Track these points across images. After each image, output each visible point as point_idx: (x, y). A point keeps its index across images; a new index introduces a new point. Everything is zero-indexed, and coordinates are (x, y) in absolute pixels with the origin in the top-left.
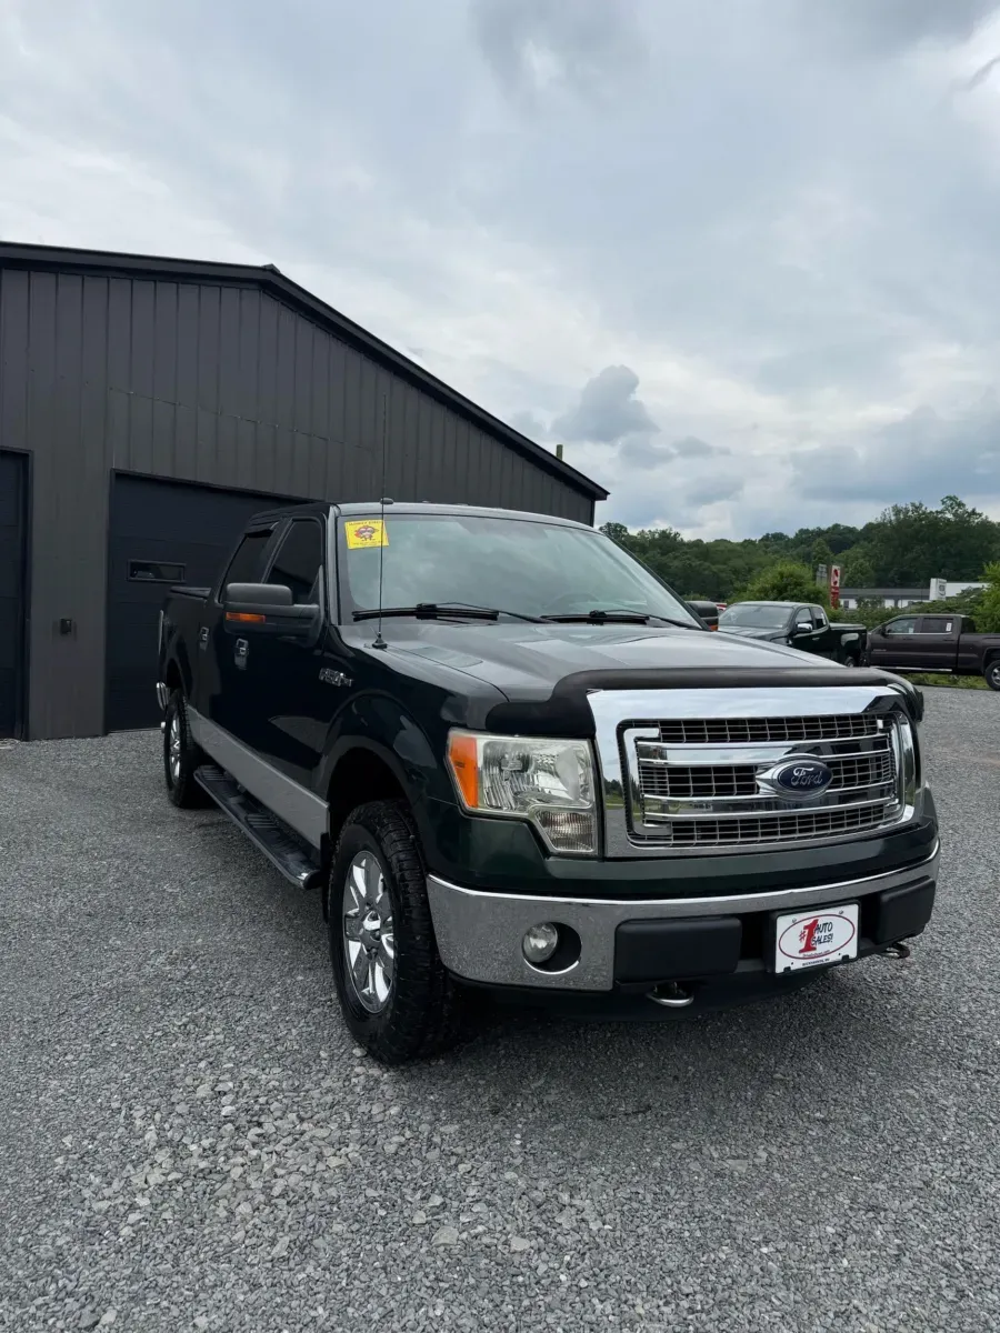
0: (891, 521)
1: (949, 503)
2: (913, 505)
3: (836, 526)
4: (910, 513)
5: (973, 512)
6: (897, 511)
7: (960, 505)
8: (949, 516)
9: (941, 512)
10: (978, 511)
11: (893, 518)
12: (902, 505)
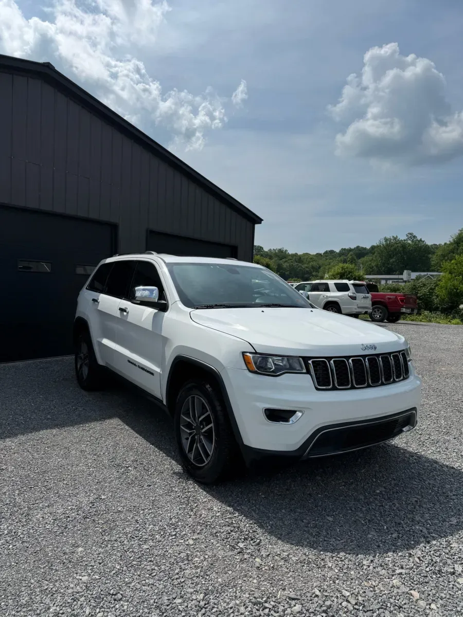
0: (383, 245)
1: (409, 236)
2: (393, 237)
3: (358, 247)
4: (392, 241)
5: (421, 240)
6: (386, 240)
7: (415, 237)
8: (409, 242)
9: (406, 240)
10: (423, 240)
11: (384, 243)
12: (388, 237)
